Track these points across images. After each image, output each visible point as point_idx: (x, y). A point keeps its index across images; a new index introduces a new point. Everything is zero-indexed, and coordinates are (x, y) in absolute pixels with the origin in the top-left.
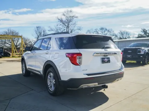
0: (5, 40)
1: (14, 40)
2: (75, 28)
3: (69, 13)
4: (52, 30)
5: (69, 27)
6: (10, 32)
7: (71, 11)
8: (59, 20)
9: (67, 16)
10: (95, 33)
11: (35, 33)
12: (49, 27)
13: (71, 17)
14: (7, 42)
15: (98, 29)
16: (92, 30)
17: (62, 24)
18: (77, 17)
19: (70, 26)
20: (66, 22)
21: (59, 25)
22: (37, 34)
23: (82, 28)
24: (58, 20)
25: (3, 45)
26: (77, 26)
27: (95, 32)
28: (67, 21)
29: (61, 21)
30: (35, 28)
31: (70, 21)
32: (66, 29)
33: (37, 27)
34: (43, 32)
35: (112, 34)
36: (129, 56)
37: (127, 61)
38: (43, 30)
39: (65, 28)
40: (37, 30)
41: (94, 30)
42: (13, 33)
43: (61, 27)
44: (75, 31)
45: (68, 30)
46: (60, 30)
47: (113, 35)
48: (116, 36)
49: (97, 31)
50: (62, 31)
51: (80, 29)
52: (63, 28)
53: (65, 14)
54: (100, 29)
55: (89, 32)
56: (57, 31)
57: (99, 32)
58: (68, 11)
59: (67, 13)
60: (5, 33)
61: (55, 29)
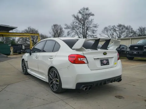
0: (26, 38)
1: (34, 37)
2: (91, 26)
3: (86, 11)
4: (68, 28)
5: (84, 25)
6: (30, 30)
7: (87, 9)
8: (75, 17)
9: (83, 14)
10: (112, 30)
11: (52, 30)
12: (66, 25)
13: (87, 14)
14: (28, 40)
16: (109, 26)
17: (78, 22)
18: (93, 15)
19: (86, 23)
20: (83, 20)
21: (75, 23)
22: (54, 31)
23: (98, 25)
25: (24, 43)
26: (93, 24)
27: (112, 29)
30: (52, 26)
31: (86, 19)
34: (60, 29)
35: (130, 31)
37: (135, 58)
38: (60, 27)
39: (81, 26)
40: (54, 28)
41: (111, 27)
42: (33, 31)
43: (77, 24)
44: (91, 28)
45: (84, 27)
46: (76, 27)
47: (132, 33)
48: (135, 33)
49: (115, 28)
50: (78, 29)
51: (95, 27)
52: (79, 26)
53: (81, 12)
54: (118, 26)
55: (106, 29)
56: (73, 28)
57: (117, 29)
58: (84, 9)
59: (83, 10)
60: (26, 31)
61: (71, 27)
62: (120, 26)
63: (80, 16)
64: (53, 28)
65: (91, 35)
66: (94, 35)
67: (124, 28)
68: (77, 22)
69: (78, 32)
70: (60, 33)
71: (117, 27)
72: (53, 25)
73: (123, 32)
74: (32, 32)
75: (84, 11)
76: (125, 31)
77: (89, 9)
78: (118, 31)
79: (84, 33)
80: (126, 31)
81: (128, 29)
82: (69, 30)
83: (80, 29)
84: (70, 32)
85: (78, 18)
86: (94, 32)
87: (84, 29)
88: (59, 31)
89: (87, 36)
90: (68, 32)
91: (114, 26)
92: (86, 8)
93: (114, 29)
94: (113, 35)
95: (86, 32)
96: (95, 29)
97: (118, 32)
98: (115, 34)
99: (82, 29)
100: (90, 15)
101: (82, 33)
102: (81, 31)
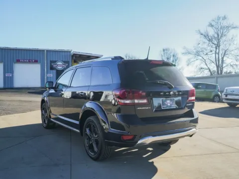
2: (232, 47)
3: (222, 22)
4: (189, 53)
5: (219, 46)
7: (225, 18)
8: (202, 34)
9: (217, 27)
12: (184, 48)
13: (224, 27)
17: (208, 42)
21: (201, 43)
26: (235, 43)
28: (216, 36)
29: (206, 36)
31: (223, 35)
32: (215, 49)
33: (164, 50)
34: (174, 56)
39: (212, 49)
43: (205, 46)
46: (202, 51)
50: (207, 54)
52: (209, 48)
53: (213, 23)
56: (198, 54)
58: (219, 18)
59: (216, 21)
61: (194, 51)
64: (163, 54)
65: (232, 64)
68: (204, 43)
69: (208, 62)
72: (162, 50)
75: (218, 23)
79: (219, 61)
82: (191, 56)
83: (212, 53)
84: (192, 60)
85: (207, 35)
87: (218, 54)
89: (224, 65)
90: (189, 60)
92: (223, 16)
95: (223, 58)
99: (214, 55)
100: (230, 28)
101: (214, 61)
102: (213, 57)
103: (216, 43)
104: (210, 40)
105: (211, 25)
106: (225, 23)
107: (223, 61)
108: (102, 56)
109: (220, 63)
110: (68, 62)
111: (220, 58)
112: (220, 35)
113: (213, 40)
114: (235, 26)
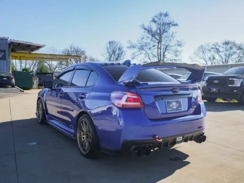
2: (172, 43)
3: (164, 19)
4: (134, 47)
5: (161, 42)
6: (73, 50)
7: (166, 15)
8: (146, 29)
9: (160, 23)
10: (212, 50)
12: (129, 42)
13: (165, 24)
15: (220, 44)
16: (208, 45)
17: (151, 37)
18: (176, 25)
19: (163, 39)
20: (158, 34)
21: (145, 38)
22: (109, 52)
24: (143, 30)
26: (175, 39)
27: (213, 48)
28: (158, 31)
29: (149, 31)
30: (107, 44)
31: (164, 31)
32: (157, 44)
33: (110, 43)
34: (119, 49)
36: (214, 90)
38: (119, 46)
39: (154, 44)
40: (110, 47)
41: (211, 46)
42: (77, 51)
43: (148, 41)
45: (159, 46)
46: (146, 46)
49: (217, 47)
50: (150, 48)
51: (180, 45)
52: (152, 43)
53: (156, 19)
54: (223, 44)
55: (202, 49)
56: (142, 48)
57: (221, 49)
58: (161, 15)
59: (159, 17)
60: (67, 52)
61: (139, 45)
62: (227, 43)
63: (154, 27)
64: (108, 46)
65: (171, 59)
66: (176, 58)
67: (234, 47)
68: (148, 37)
69: (151, 56)
70: (119, 54)
71: (223, 46)
72: (108, 42)
73: (232, 55)
74: (77, 53)
75: (160, 19)
76: (235, 52)
77: (169, 14)
78: (223, 52)
79: (160, 55)
80: (238, 51)
81: (241, 49)
82: (136, 50)
83: (154, 48)
84: (136, 54)
85: (151, 31)
86: (178, 53)
87: (160, 49)
88: (117, 52)
89: (165, 60)
90: (134, 54)
91: (217, 43)
92: (165, 13)
93: (217, 49)
94: (214, 59)
95: (164, 53)
96: (179, 49)
97: (222, 54)
98: (217, 57)
99: (156, 50)
100: (171, 25)
101: (157, 55)
102: (155, 51)
103: (158, 38)
104: (153, 36)
105: (154, 21)
106: (166, 20)
107: (164, 56)
108: (45, 46)
109: (162, 58)
110: (4, 51)
111: (162, 53)
112: (162, 30)
113: (156, 35)
114: (175, 23)
